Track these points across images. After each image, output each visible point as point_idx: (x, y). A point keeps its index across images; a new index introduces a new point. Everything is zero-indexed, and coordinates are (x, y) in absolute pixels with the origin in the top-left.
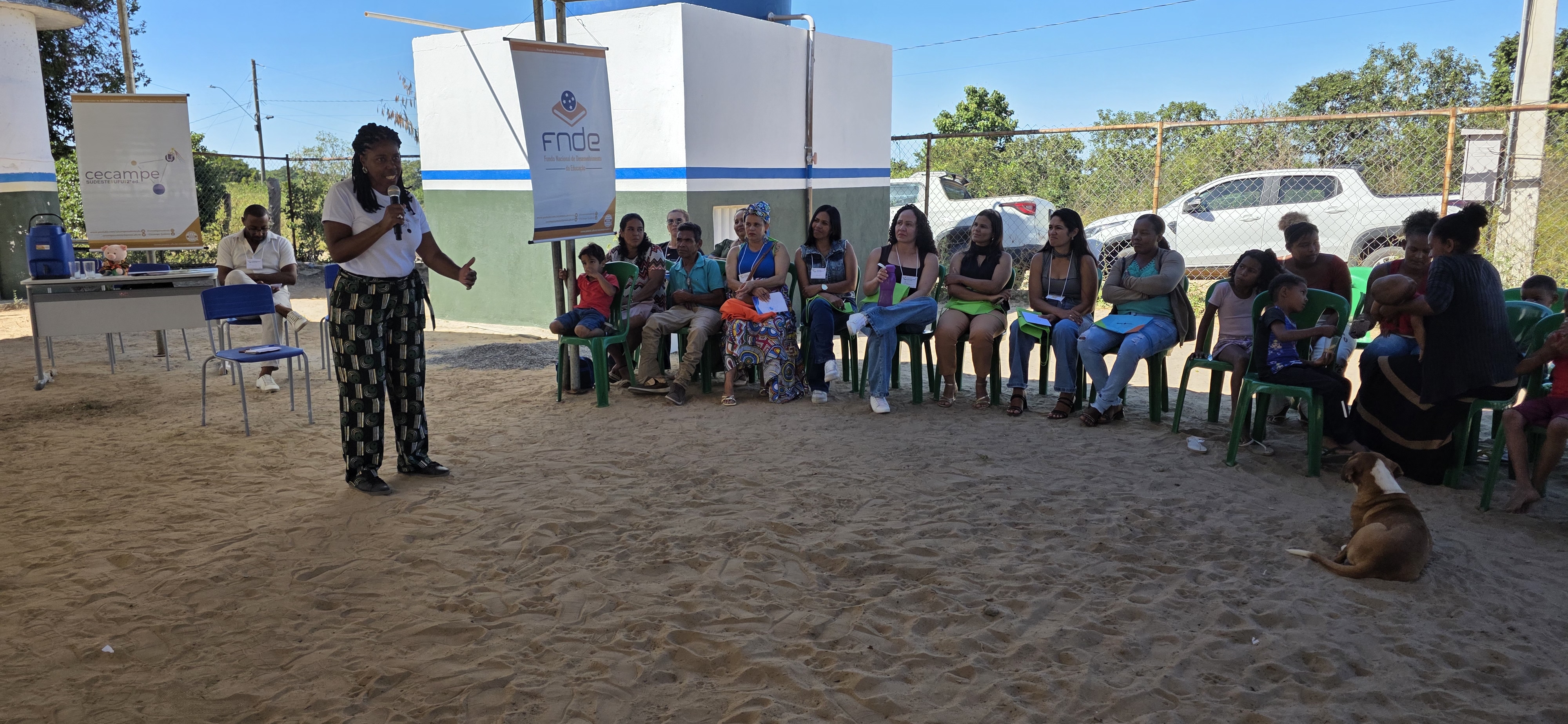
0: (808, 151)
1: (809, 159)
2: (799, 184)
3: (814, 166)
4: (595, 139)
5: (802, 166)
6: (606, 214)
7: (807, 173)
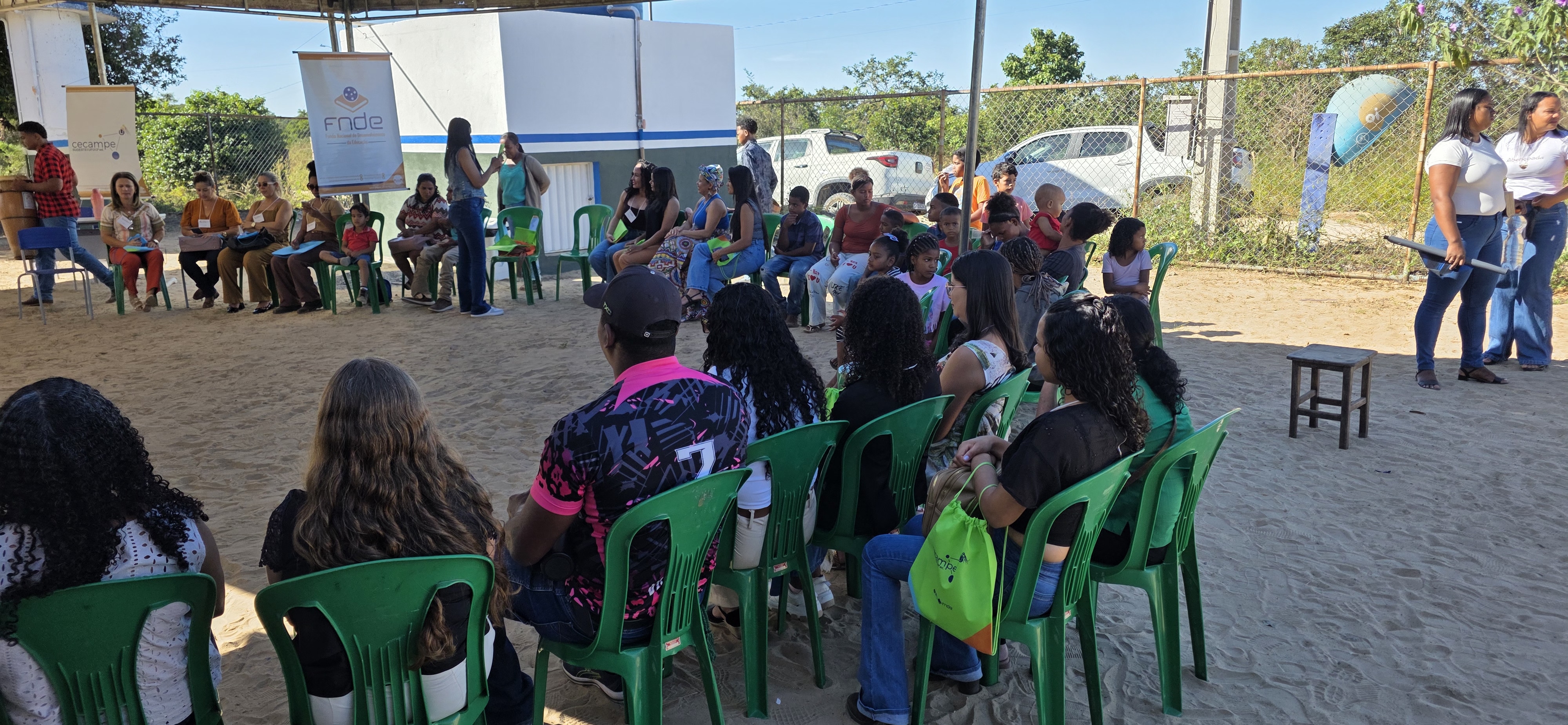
0: (639, 118)
1: (639, 124)
2: (632, 145)
3: (644, 130)
4: (379, 120)
5: (635, 130)
6: (394, 175)
7: (639, 135)
